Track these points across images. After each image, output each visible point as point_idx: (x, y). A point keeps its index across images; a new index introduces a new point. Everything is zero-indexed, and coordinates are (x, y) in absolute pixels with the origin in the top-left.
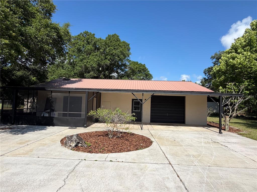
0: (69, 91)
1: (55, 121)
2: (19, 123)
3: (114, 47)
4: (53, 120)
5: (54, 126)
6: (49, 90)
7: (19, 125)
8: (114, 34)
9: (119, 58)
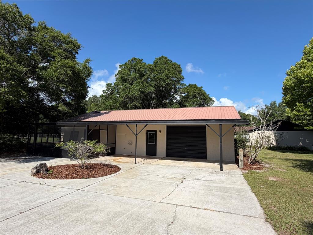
0: (74, 125)
1: (63, 154)
2: (38, 154)
3: (159, 71)
4: (61, 152)
5: (62, 158)
6: (58, 124)
7: (38, 156)
8: (161, 56)
9: (165, 84)
